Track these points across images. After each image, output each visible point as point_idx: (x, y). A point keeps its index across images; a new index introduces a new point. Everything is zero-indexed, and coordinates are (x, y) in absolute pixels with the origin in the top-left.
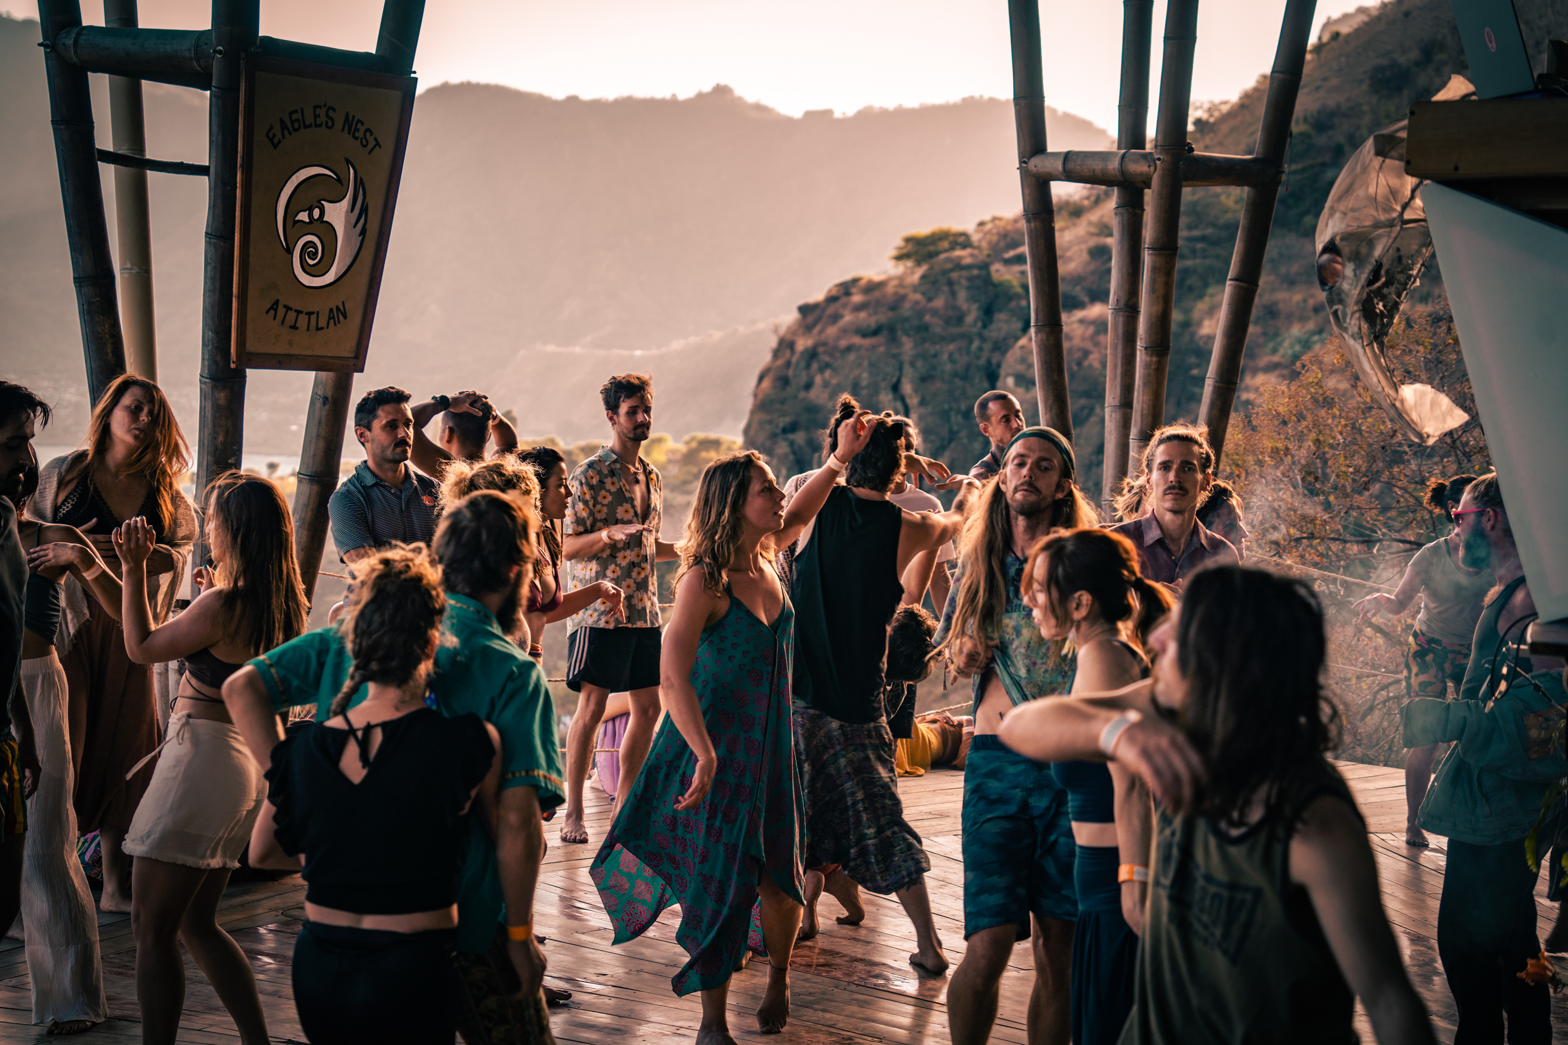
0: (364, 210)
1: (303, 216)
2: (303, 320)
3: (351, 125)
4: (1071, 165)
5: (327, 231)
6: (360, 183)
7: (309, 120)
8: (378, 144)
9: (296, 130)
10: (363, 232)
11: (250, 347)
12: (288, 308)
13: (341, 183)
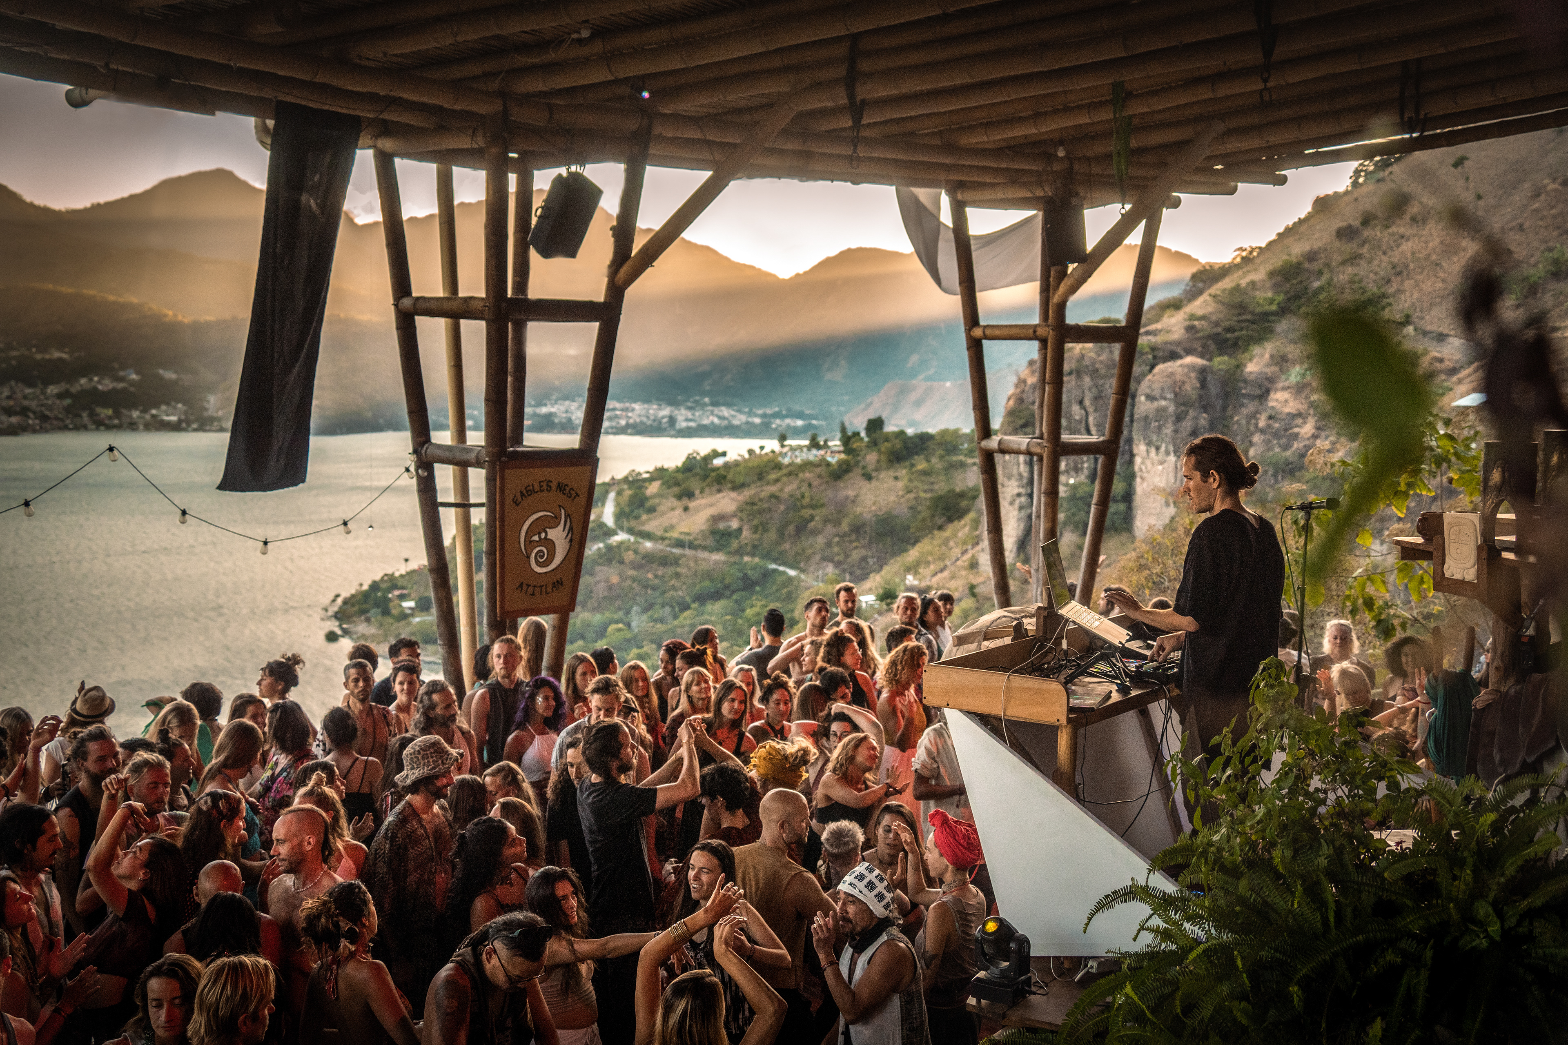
0: (571, 529)
1: (536, 538)
2: (538, 590)
3: (561, 488)
4: (1002, 446)
5: (551, 545)
6: (567, 516)
7: (537, 489)
8: (577, 495)
9: (529, 496)
10: (571, 541)
11: (507, 608)
12: (528, 586)
13: (557, 518)
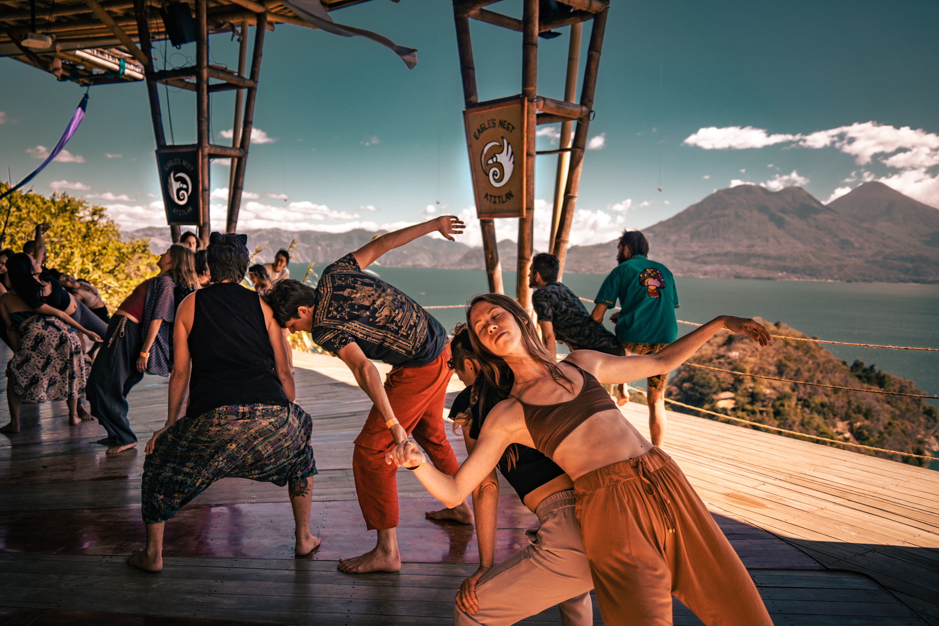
1: (490, 162)
5: (500, 166)
7: (487, 126)
8: (513, 128)
9: (483, 131)
12: (491, 196)
13: (502, 146)
